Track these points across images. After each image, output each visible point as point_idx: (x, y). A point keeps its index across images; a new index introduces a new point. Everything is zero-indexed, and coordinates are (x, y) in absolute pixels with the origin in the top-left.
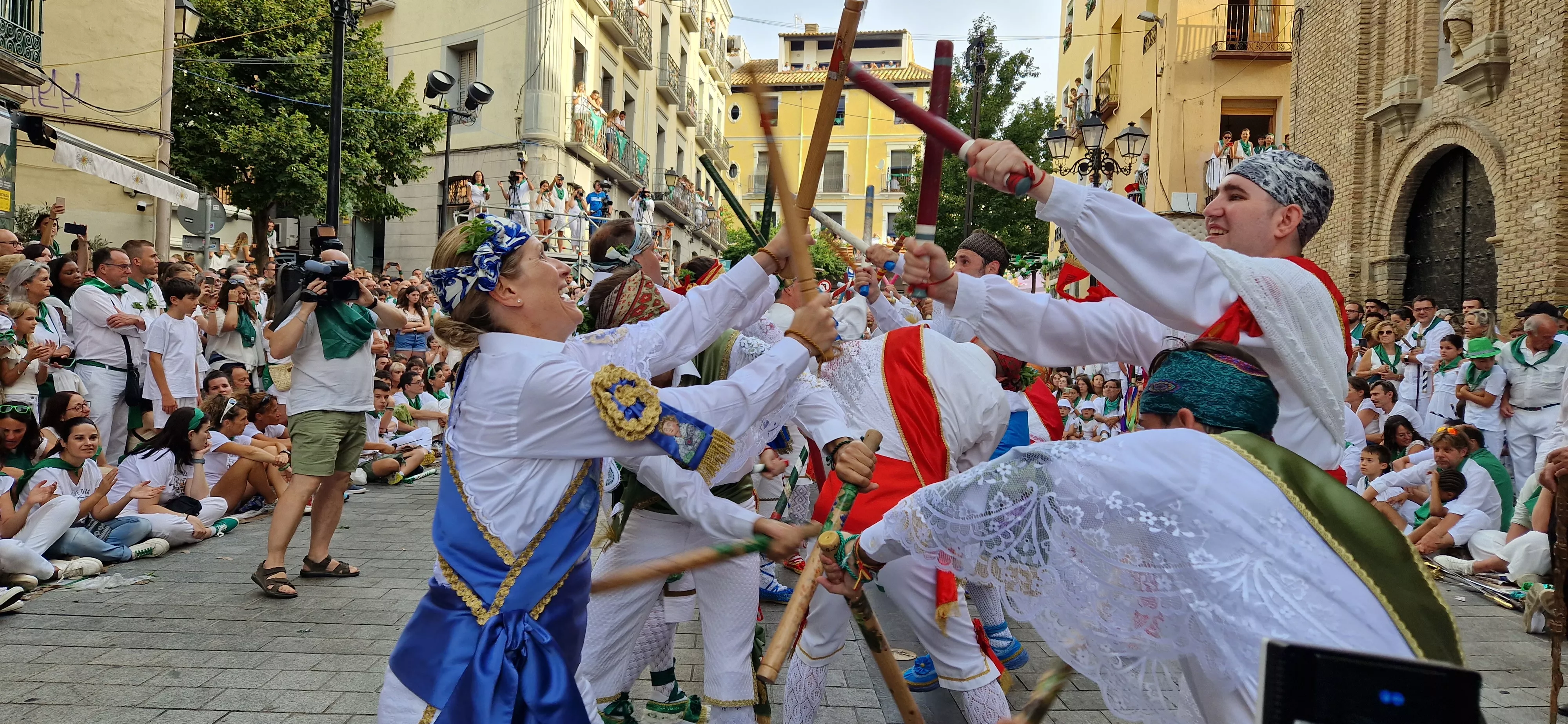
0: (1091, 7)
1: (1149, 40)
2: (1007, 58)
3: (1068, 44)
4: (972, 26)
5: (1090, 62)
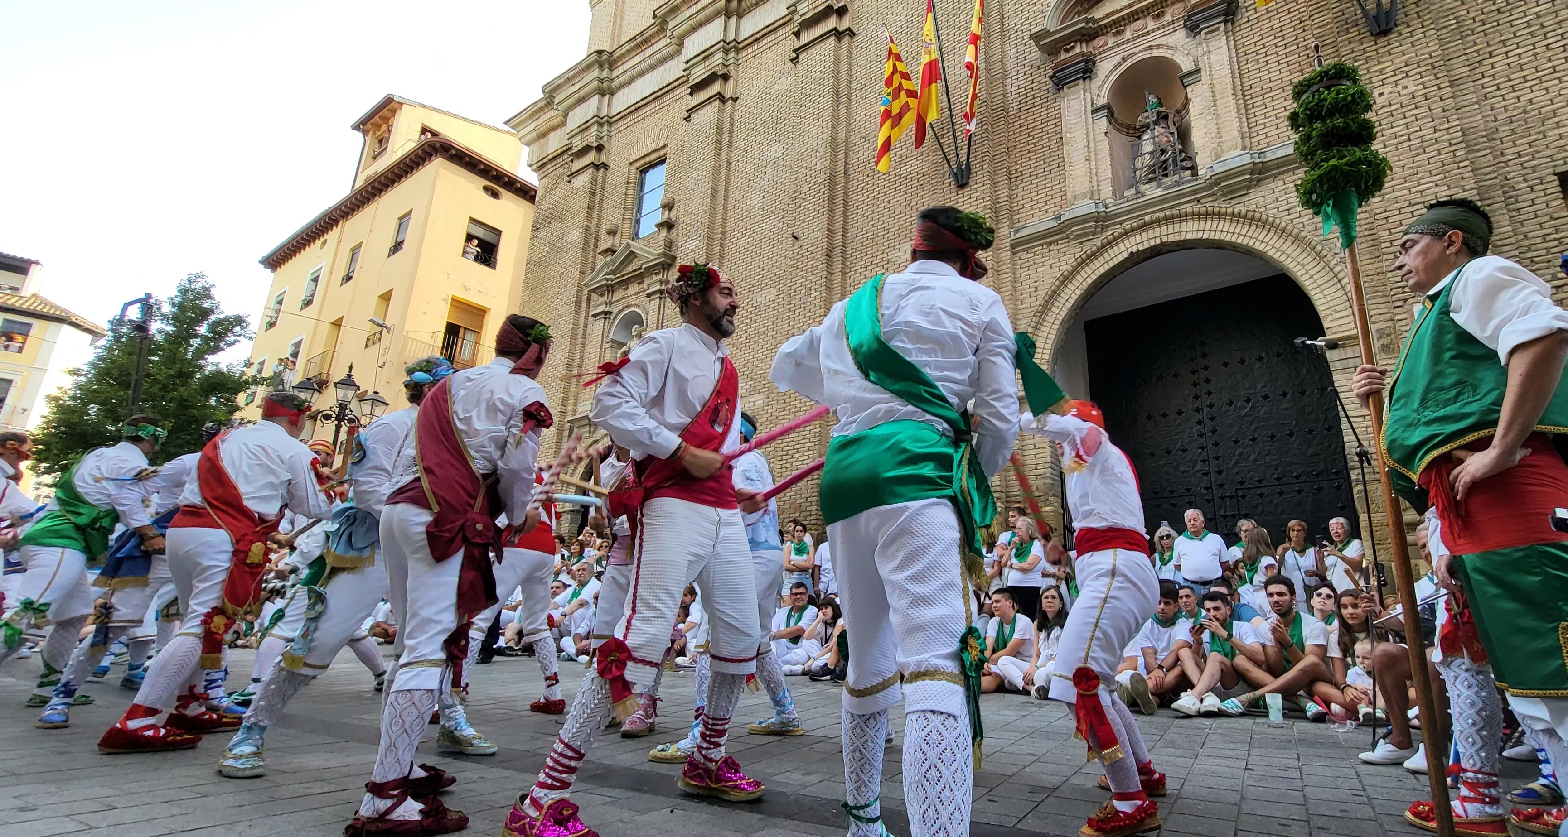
1: (372, 340)
5: (298, 345)
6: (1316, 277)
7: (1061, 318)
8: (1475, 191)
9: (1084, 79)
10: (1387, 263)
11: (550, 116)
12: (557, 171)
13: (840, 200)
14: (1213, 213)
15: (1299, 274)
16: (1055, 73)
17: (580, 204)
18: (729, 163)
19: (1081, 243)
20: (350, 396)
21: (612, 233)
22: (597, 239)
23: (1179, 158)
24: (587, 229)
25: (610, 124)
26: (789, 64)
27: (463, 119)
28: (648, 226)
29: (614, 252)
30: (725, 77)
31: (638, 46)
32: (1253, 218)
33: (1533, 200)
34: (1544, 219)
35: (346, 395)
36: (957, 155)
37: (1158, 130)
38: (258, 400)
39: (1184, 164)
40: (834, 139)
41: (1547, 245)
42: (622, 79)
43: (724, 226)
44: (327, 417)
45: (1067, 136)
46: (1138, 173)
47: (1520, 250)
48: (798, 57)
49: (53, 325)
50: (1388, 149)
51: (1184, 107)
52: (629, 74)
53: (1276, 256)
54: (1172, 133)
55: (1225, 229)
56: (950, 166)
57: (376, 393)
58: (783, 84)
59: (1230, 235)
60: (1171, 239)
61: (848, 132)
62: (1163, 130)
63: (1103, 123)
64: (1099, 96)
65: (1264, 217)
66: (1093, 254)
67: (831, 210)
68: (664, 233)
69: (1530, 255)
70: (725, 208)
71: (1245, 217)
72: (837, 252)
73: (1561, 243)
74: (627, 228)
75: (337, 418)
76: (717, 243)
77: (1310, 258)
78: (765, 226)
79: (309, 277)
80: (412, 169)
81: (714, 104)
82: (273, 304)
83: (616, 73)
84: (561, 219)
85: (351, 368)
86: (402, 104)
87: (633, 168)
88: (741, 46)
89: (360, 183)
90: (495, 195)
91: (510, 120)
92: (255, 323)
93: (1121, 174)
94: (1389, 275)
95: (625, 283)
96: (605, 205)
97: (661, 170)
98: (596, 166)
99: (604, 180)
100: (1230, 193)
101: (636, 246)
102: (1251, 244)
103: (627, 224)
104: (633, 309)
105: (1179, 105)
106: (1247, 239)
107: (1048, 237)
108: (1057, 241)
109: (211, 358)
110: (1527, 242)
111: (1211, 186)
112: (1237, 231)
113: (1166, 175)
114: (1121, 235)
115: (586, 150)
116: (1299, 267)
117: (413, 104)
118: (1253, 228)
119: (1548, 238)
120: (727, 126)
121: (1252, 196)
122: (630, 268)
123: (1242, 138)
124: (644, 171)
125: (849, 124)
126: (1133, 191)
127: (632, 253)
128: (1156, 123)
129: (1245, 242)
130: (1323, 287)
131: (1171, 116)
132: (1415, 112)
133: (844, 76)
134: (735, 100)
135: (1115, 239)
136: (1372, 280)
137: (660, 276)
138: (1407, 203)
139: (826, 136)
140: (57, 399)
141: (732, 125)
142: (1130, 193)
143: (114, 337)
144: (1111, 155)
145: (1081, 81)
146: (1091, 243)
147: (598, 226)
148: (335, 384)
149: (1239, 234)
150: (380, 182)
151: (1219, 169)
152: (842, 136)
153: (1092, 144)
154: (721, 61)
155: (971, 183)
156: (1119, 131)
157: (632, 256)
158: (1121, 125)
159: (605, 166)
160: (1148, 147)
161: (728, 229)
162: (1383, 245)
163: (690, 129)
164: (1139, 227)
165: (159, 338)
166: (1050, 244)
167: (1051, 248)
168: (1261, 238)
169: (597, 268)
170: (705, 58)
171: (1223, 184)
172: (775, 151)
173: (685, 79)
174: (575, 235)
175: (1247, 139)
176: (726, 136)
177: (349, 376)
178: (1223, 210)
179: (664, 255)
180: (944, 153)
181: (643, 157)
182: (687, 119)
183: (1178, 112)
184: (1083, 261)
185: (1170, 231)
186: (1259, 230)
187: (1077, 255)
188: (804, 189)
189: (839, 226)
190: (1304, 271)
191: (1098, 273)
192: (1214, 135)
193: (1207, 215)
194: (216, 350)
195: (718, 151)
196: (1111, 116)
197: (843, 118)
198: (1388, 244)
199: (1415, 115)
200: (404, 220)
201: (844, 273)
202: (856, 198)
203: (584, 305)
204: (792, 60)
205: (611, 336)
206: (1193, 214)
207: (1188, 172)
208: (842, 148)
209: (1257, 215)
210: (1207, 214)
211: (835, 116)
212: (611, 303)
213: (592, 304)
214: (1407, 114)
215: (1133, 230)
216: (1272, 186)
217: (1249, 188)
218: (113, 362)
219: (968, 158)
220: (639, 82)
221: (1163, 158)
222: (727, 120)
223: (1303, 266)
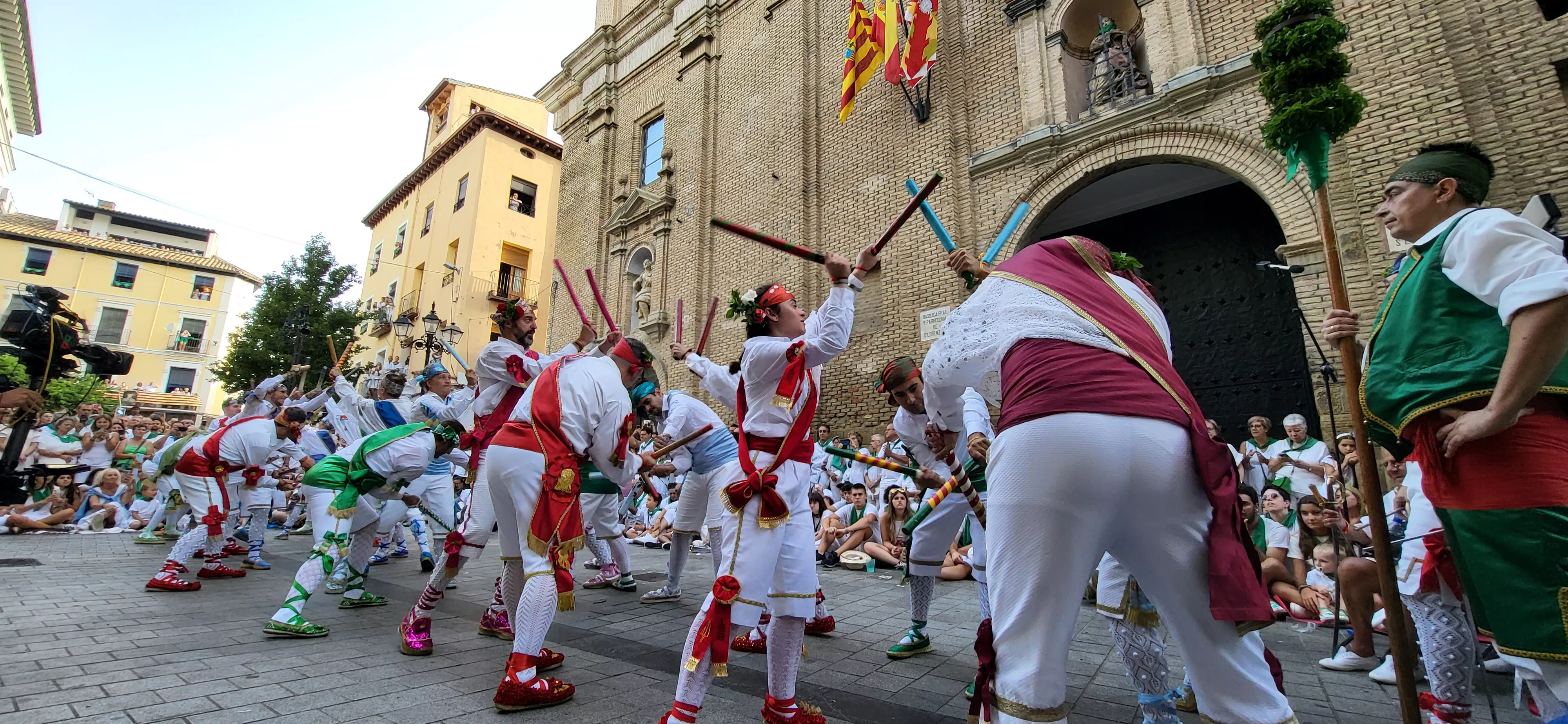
0: (398, 252)
1: (447, 281)
2: (338, 267)
3: (374, 271)
4: (310, 239)
5: (394, 286)
6: (1276, 186)
7: (1018, 238)
8: (1456, 89)
9: (1038, 9)
10: (1354, 169)
11: (569, 86)
12: (577, 132)
13: (813, 141)
14: (1169, 130)
15: (1258, 184)
16: (1009, 6)
17: (596, 160)
18: (716, 115)
19: (1037, 166)
20: (435, 328)
21: (623, 182)
22: (611, 188)
23: (1133, 78)
24: (604, 180)
25: (617, 89)
26: (764, 21)
27: (502, 93)
28: (652, 174)
29: (626, 198)
30: (710, 39)
31: (636, 18)
32: (1210, 132)
33: (1524, 93)
34: (1536, 112)
35: (432, 327)
36: (918, 91)
37: (1112, 51)
38: (369, 331)
39: (1139, 83)
40: (806, 86)
41: (1539, 139)
42: (624, 49)
43: (714, 171)
44: (420, 345)
45: (1021, 66)
46: (1092, 95)
47: (1507, 146)
48: (771, 14)
49: (228, 278)
50: (1356, 53)
51: (1138, 26)
52: (630, 44)
53: (1234, 168)
54: (1125, 54)
55: (1182, 144)
56: (911, 103)
57: (453, 324)
58: (760, 40)
59: (1186, 150)
60: (1126, 157)
61: (818, 78)
62: (1117, 52)
63: (1057, 50)
64: (1052, 24)
65: (1222, 130)
66: (1049, 176)
67: (805, 151)
68: (665, 179)
69: (1518, 150)
70: (715, 155)
71: (1202, 131)
72: (813, 188)
73: (1556, 136)
74: (635, 178)
75: (427, 346)
76: (709, 186)
77: (1270, 168)
78: (750, 168)
79: (398, 232)
80: (466, 139)
81: (701, 64)
82: (374, 256)
83: (619, 44)
84: (583, 173)
85: (434, 305)
86: (454, 85)
87: (637, 125)
88: (722, 9)
89: (429, 154)
90: (530, 155)
91: (538, 92)
92: (362, 270)
93: (1075, 97)
94: (1356, 180)
95: (636, 225)
96: (616, 159)
97: (660, 125)
98: (608, 126)
99: (615, 138)
100: (1186, 108)
101: (643, 193)
102: (1208, 157)
103: (635, 174)
104: (643, 246)
105: (1133, 25)
106: (1204, 153)
107: (1004, 163)
108: (1014, 165)
109: (334, 300)
110: (1515, 138)
111: (1166, 104)
112: (1194, 145)
113: (1121, 96)
114: (1076, 157)
115: (599, 113)
116: (1259, 177)
117: (464, 85)
118: (1210, 141)
119: (1541, 131)
120: (713, 82)
121: (1209, 110)
122: (639, 212)
123: (1199, 53)
124: (646, 127)
125: (818, 71)
126: (1087, 113)
127: (640, 198)
128: (1110, 45)
129: (1202, 156)
130: (1284, 196)
131: (1125, 37)
132: (1388, 11)
133: (813, 27)
134: (719, 58)
135: (1070, 161)
136: (1337, 187)
137: (664, 217)
138: (1377, 107)
139: (799, 84)
140: (236, 336)
141: (717, 80)
142: (1083, 115)
143: (268, 288)
144: (1065, 80)
145: (1035, 11)
146: (1046, 166)
147: (612, 177)
148: (424, 319)
149: (1196, 149)
150: (443, 152)
151: (1175, 85)
152: (813, 83)
153: (1046, 71)
154: (705, 24)
155: (931, 118)
156: (1073, 55)
157: (640, 201)
158: (1075, 49)
159: (615, 125)
160: (1101, 69)
161: (717, 173)
162: (1350, 151)
163: (682, 87)
164: (1094, 148)
165: (297, 287)
166: (1007, 169)
167: (1008, 173)
168: (1218, 151)
169: (613, 213)
170: (692, 23)
171: (1179, 100)
172: (755, 101)
173: (676, 43)
174: (594, 186)
175: (1204, 54)
176: (712, 91)
177: (433, 312)
178: (1180, 126)
179: (666, 198)
180: (906, 91)
181: (645, 115)
182: (679, 79)
183: (1132, 32)
184: (1039, 184)
185: (1125, 149)
186: (1216, 143)
187: (1034, 178)
188: (782, 133)
189: (813, 164)
190: (1263, 181)
191: (1054, 194)
192: (1169, 52)
193: (1162, 132)
194: (337, 293)
195: (707, 104)
196: (1065, 43)
197: (813, 67)
198: (1355, 150)
199: (1389, 15)
200: (463, 181)
201: (819, 206)
202: (827, 137)
203: (604, 245)
204: (766, 18)
205: (627, 269)
206: (1148, 132)
207: (1143, 91)
208: (813, 94)
209: (1215, 129)
210: (1162, 130)
211: (806, 65)
212: (625, 242)
213: (611, 243)
214: (1380, 14)
215: (1088, 151)
216: (1230, 98)
217: (1206, 102)
218: (269, 306)
219: (928, 94)
220: (638, 50)
221: (1117, 79)
222: (713, 76)
223: (1263, 176)
